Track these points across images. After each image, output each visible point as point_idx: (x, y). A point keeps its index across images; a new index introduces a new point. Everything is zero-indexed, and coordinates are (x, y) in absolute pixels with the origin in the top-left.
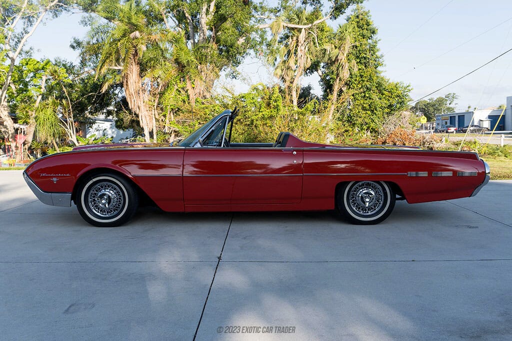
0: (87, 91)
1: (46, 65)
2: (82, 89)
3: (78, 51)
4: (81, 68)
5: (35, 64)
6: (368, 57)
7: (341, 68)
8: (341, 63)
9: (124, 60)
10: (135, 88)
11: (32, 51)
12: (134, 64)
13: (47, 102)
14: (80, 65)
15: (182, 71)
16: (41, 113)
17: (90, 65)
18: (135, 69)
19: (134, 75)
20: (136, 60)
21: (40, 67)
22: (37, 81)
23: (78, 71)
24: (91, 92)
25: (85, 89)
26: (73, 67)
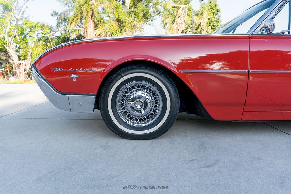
0: (59, 43)
1: (37, 24)
2: (57, 41)
3: (55, 18)
4: (57, 28)
5: (31, 24)
6: (216, 25)
7: (202, 31)
8: (203, 28)
9: (85, 18)
10: (91, 37)
11: (29, 18)
12: (91, 21)
13: (39, 44)
14: (56, 26)
15: (120, 27)
16: (35, 50)
17: (62, 27)
18: (92, 25)
19: (91, 28)
20: (92, 20)
21: (34, 25)
22: (31, 34)
23: (55, 30)
24: (62, 43)
25: (58, 41)
26: (52, 27)
